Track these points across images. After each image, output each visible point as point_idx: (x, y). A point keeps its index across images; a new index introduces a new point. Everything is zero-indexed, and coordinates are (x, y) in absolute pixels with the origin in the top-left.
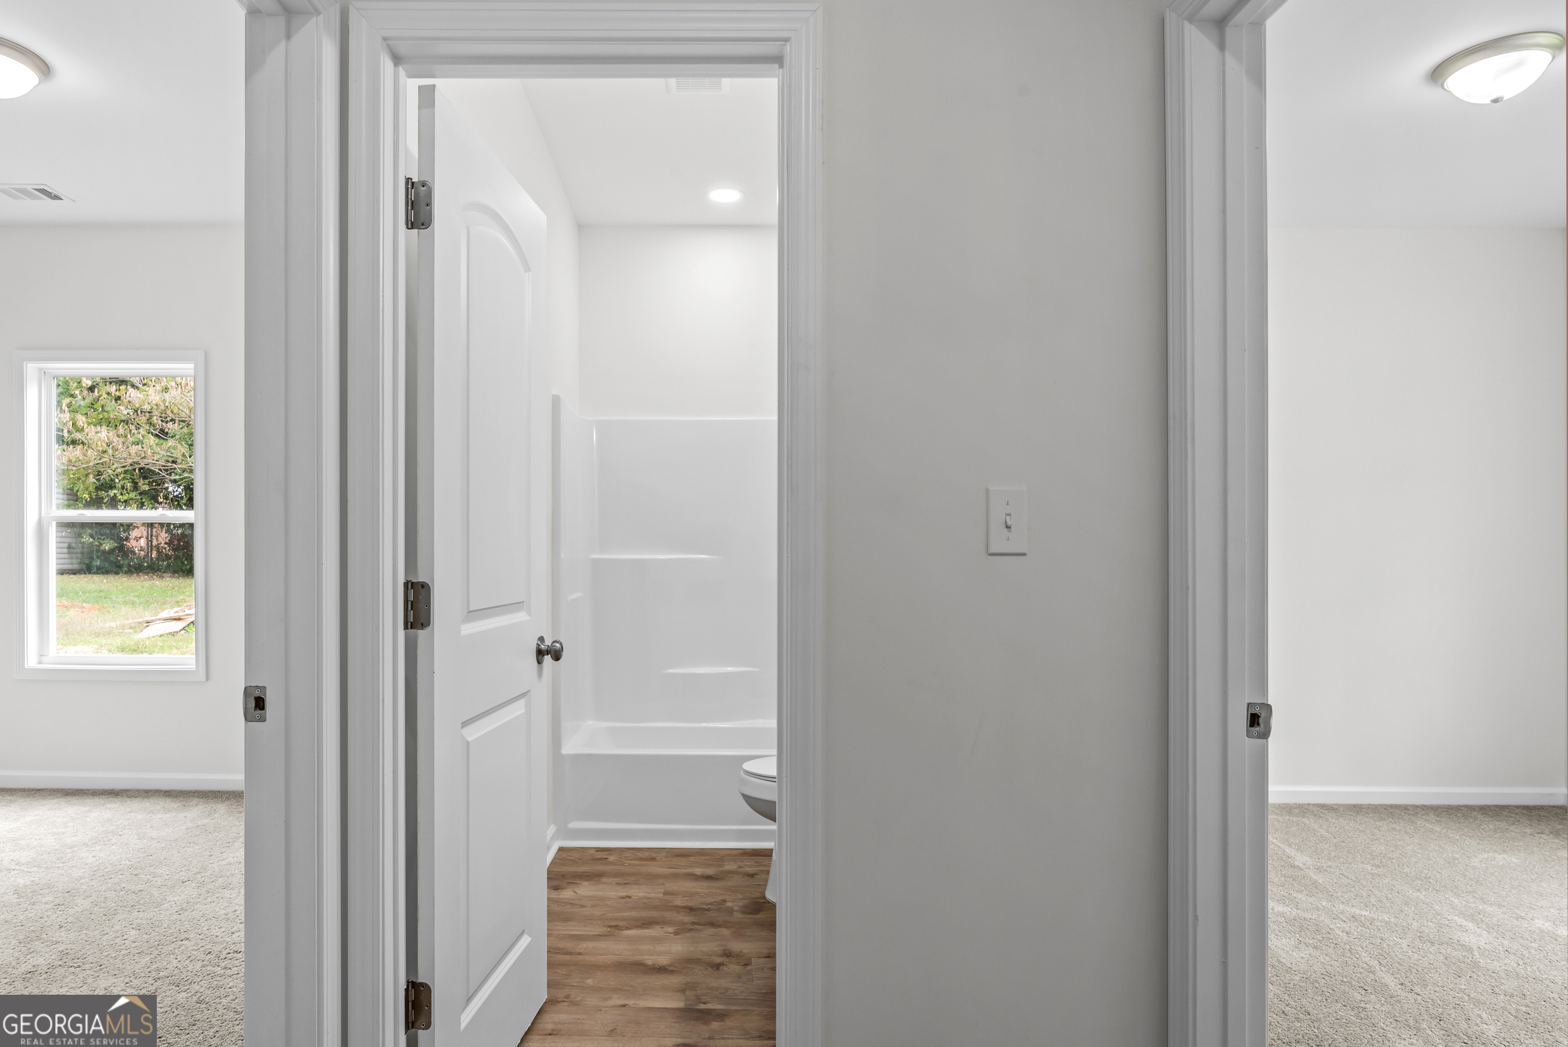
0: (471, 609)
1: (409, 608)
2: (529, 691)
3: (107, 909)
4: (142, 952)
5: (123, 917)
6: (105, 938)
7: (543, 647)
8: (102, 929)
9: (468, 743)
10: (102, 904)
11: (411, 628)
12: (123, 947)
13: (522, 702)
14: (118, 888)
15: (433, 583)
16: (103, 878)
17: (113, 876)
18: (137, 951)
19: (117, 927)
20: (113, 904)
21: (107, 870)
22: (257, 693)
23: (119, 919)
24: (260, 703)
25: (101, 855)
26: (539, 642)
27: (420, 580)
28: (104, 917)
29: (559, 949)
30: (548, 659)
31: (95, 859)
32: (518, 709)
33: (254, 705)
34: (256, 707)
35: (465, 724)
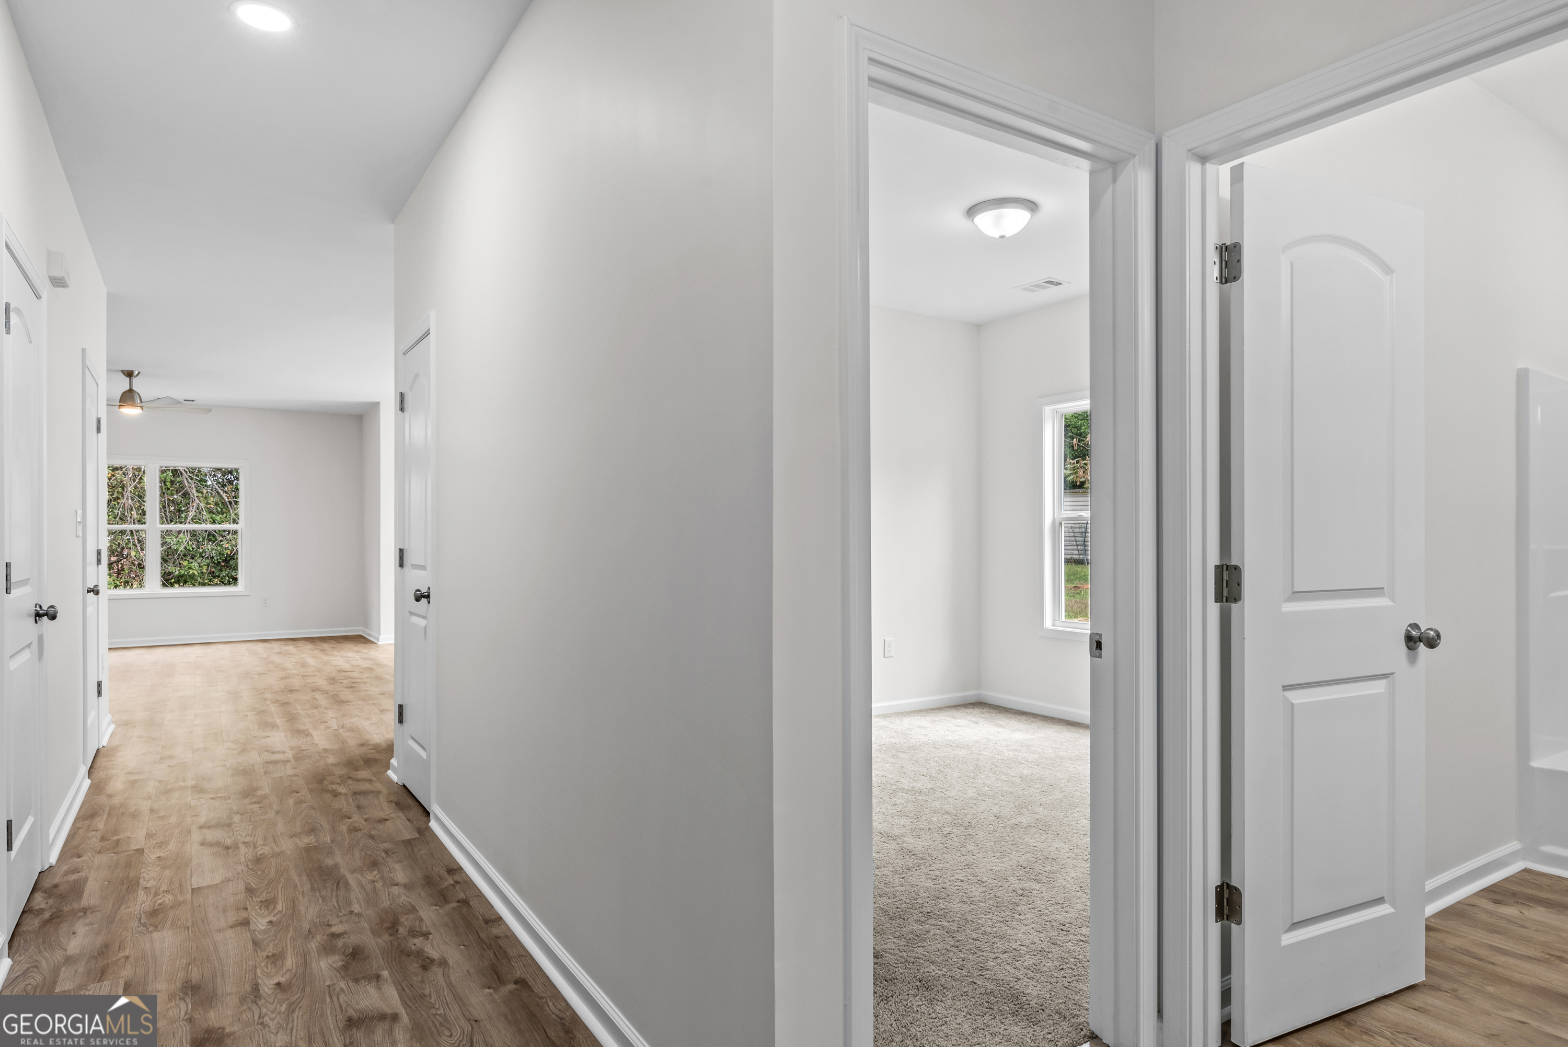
0: (1296, 590)
1: (1225, 586)
2: (1392, 674)
3: (1072, 802)
4: (1086, 834)
5: (1081, 810)
6: (1065, 819)
7: (1414, 633)
8: (1065, 813)
9: (1292, 705)
10: (1070, 799)
11: (1227, 602)
12: (1075, 828)
13: (1383, 682)
14: (1084, 791)
15: (1244, 566)
16: (1075, 783)
17: (1082, 783)
18: (1083, 833)
19: (1075, 815)
20: (1077, 800)
21: (1080, 778)
22: (1097, 638)
23: (1078, 810)
24: (1099, 645)
25: (1079, 768)
26: (1409, 628)
27: (1233, 563)
28: (1069, 807)
29: (1468, 951)
30: (1422, 647)
31: (1074, 769)
32: (1379, 687)
33: (1095, 646)
34: (1097, 647)
35: (1286, 688)
